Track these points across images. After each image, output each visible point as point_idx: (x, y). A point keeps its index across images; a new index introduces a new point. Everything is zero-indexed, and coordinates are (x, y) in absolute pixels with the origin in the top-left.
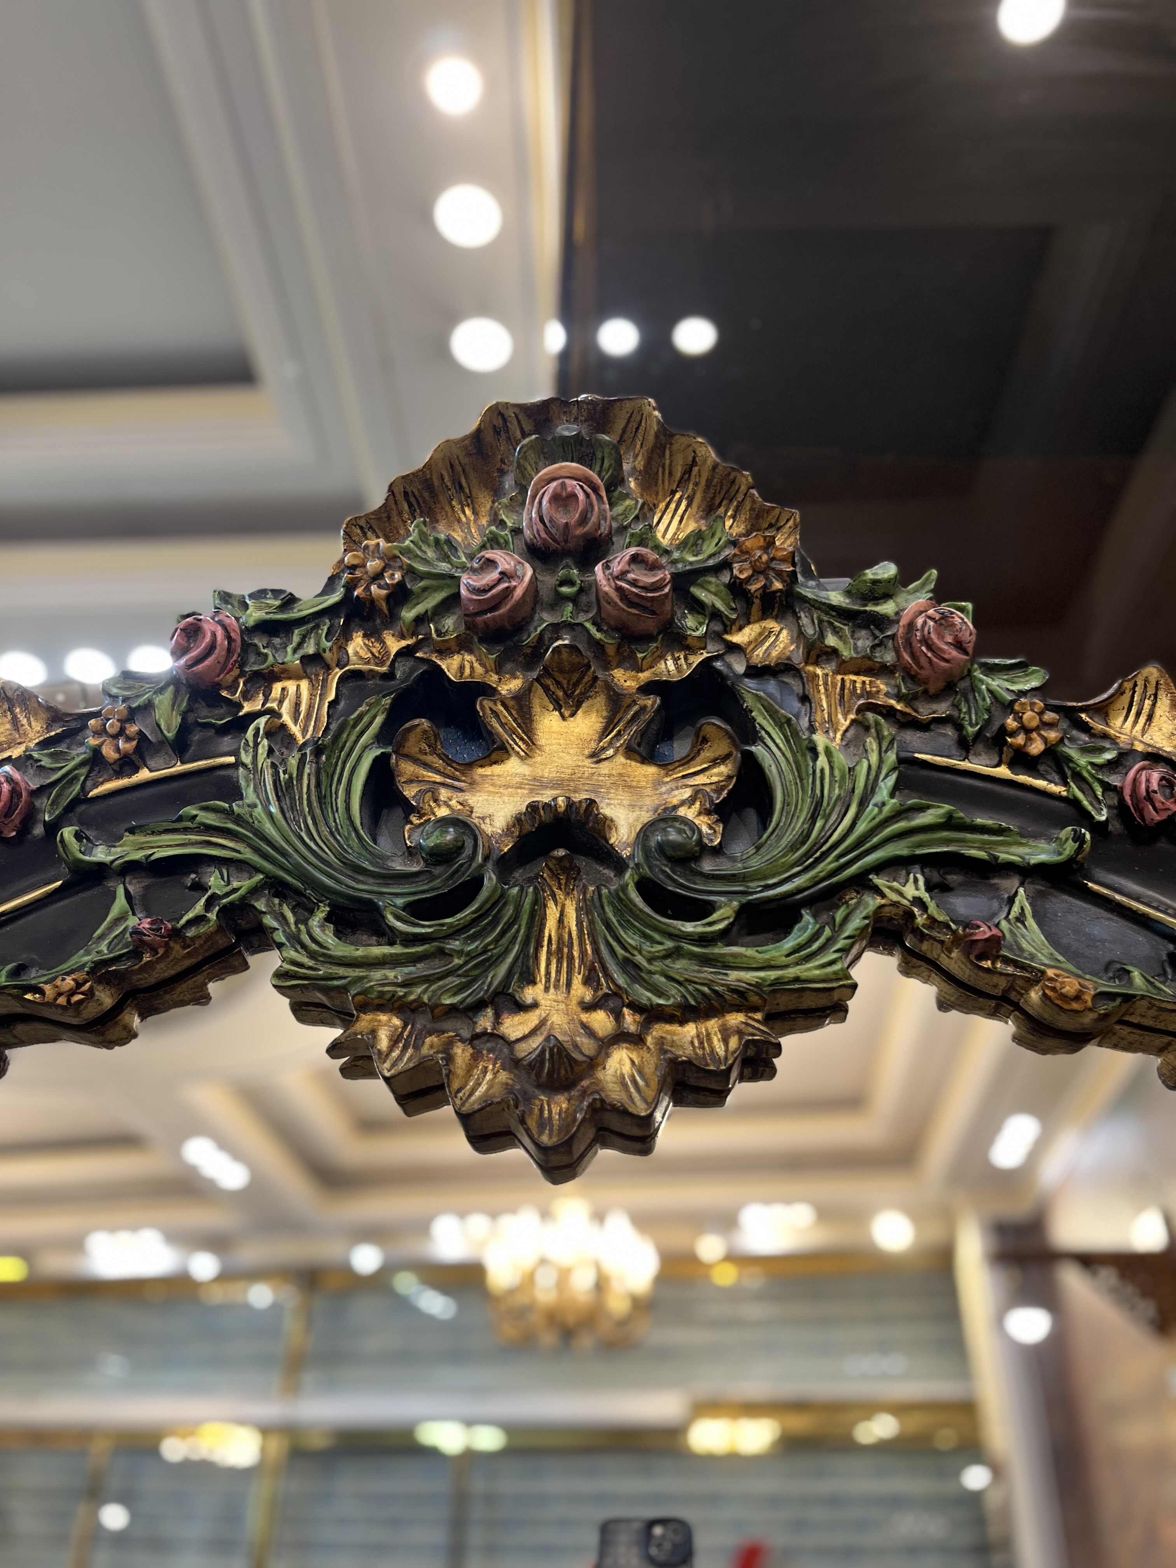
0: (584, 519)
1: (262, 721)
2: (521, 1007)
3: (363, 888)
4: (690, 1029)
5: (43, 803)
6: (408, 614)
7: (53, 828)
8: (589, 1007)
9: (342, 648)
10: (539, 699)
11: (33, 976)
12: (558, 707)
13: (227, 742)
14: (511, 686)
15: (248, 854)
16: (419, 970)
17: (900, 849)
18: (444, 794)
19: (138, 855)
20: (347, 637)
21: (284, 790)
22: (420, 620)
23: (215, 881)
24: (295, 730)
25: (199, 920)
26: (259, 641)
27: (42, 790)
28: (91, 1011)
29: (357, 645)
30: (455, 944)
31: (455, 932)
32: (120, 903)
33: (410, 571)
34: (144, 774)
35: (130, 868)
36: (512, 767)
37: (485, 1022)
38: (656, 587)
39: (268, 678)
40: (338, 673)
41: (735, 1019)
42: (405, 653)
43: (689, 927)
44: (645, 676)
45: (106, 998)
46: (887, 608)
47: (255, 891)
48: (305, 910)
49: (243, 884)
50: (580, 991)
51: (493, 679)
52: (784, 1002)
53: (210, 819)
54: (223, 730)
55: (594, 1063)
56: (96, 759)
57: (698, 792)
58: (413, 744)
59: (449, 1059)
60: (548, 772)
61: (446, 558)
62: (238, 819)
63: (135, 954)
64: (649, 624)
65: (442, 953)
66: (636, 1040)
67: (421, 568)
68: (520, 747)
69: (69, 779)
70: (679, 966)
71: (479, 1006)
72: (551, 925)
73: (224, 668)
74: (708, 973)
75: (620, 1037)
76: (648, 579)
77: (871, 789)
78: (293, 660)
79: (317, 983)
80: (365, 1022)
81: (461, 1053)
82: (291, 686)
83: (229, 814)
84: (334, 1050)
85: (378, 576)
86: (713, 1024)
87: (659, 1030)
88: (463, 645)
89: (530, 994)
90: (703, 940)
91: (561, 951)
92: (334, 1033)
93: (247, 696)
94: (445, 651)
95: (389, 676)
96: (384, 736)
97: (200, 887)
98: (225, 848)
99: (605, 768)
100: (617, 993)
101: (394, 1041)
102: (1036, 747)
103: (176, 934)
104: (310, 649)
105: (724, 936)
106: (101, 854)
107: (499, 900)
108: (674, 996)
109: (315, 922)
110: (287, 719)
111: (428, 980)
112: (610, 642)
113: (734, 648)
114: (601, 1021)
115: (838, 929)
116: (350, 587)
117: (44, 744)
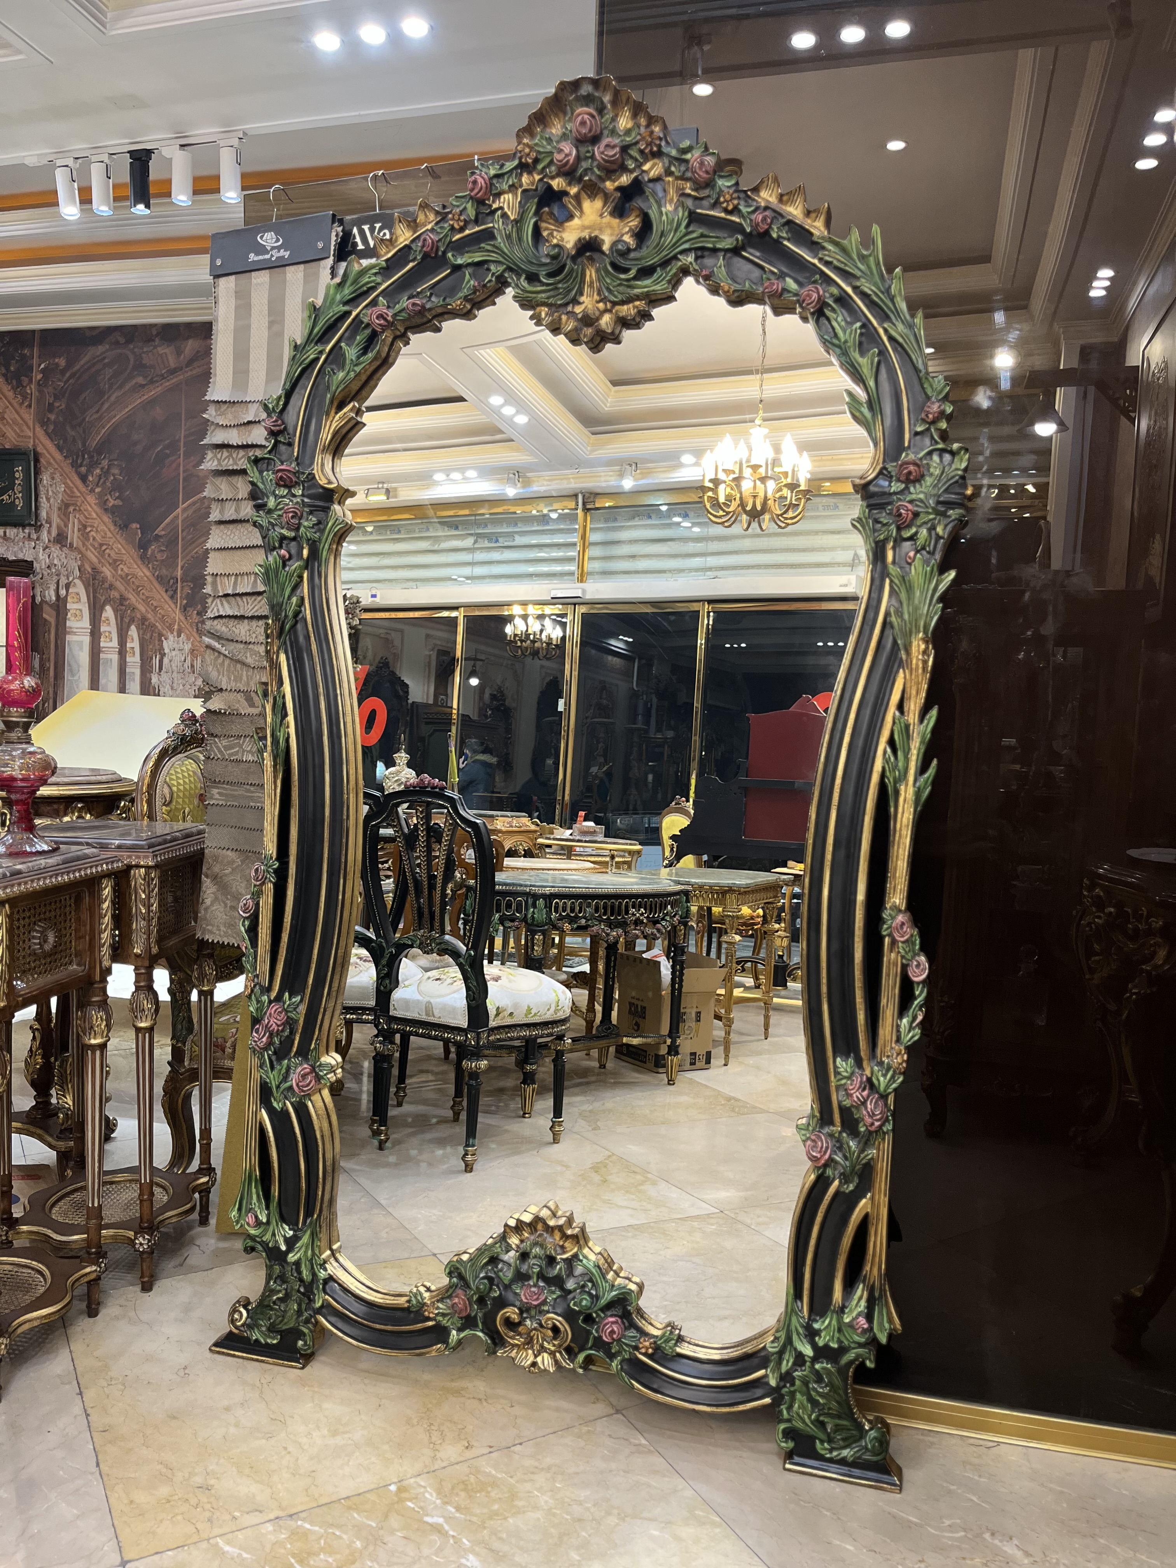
0: (590, 130)
1: (499, 212)
2: (579, 303)
3: (533, 269)
4: (625, 307)
5: (440, 244)
6: (540, 167)
7: (444, 253)
8: (598, 302)
9: (520, 180)
10: (583, 195)
11: (448, 300)
12: (589, 197)
13: (490, 218)
14: (573, 190)
15: (501, 259)
16: (551, 293)
17: (686, 246)
18: (555, 233)
19: (470, 261)
20: (521, 175)
21: (509, 237)
22: (544, 168)
23: (493, 267)
24: (509, 213)
25: (490, 281)
26: (495, 181)
27: (440, 240)
28: (465, 311)
29: (525, 179)
30: (560, 285)
31: (560, 282)
32: (467, 276)
33: (539, 152)
34: (467, 232)
35: (469, 265)
36: (576, 222)
37: (570, 308)
38: (615, 155)
39: (498, 195)
40: (520, 190)
41: (637, 303)
42: (541, 180)
43: (623, 276)
44: (616, 184)
45: (469, 306)
46: (688, 156)
47: (504, 271)
48: (519, 276)
49: (501, 268)
50: (596, 297)
51: (568, 189)
52: (653, 298)
53: (489, 248)
54: (488, 214)
55: (598, 319)
56: (452, 228)
57: (631, 230)
58: (545, 217)
59: (560, 319)
60: (586, 223)
61: (549, 144)
62: (497, 248)
63: (474, 293)
64: (615, 167)
65: (557, 288)
66: (610, 311)
67: (541, 150)
68: (578, 214)
69: (446, 236)
70: (621, 289)
71: (567, 304)
72: (588, 278)
73: (485, 193)
74: (629, 290)
75: (606, 311)
76: (611, 153)
77: (679, 225)
78: (505, 187)
79: (524, 299)
80: (538, 309)
81: (564, 318)
82: (506, 196)
83: (494, 246)
84: (531, 318)
85: (528, 155)
86: (631, 305)
87: (618, 308)
88: (558, 175)
89: (582, 299)
90: (628, 280)
91: (591, 285)
92: (531, 313)
93: (494, 202)
94: (553, 178)
95: (536, 190)
96: (537, 213)
97: (488, 270)
98: (494, 257)
99: (605, 220)
100: (605, 297)
101: (546, 315)
102: (730, 207)
103: (485, 286)
104: (510, 182)
105: (635, 278)
106: (460, 261)
107: (572, 271)
108: (620, 297)
109: (522, 280)
110: (506, 209)
111: (553, 296)
112: (602, 174)
113: (644, 171)
114: (601, 306)
115: (667, 274)
116: (520, 158)
117: (437, 224)
